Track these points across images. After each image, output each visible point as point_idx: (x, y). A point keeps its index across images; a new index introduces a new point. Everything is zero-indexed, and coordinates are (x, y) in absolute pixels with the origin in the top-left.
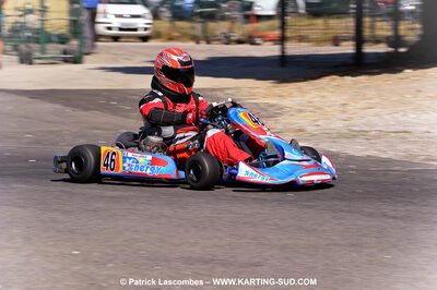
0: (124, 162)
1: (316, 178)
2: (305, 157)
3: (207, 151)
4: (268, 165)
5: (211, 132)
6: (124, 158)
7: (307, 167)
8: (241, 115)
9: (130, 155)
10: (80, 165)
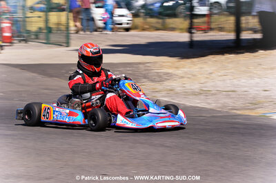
0: (54, 114)
1: (167, 124)
2: (163, 111)
3: (106, 106)
4: (139, 116)
5: (109, 95)
6: (54, 111)
7: (162, 117)
8: (126, 85)
9: (57, 109)
10: (30, 116)
